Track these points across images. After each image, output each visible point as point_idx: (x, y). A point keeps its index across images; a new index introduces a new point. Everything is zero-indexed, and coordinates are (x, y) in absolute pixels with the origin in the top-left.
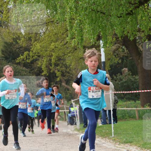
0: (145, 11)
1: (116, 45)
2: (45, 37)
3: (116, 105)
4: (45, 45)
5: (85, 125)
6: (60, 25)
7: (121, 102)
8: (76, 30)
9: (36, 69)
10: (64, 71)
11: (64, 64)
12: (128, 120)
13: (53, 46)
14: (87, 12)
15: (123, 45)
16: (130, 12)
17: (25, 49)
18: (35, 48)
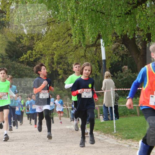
0: (143, 11)
1: (116, 43)
2: (47, 36)
3: (117, 102)
6: (61, 25)
7: (122, 99)
8: (77, 29)
10: (66, 70)
11: (66, 62)
12: (129, 117)
13: (55, 44)
14: (87, 11)
15: (123, 44)
16: (129, 12)
17: (28, 48)
18: (38, 47)
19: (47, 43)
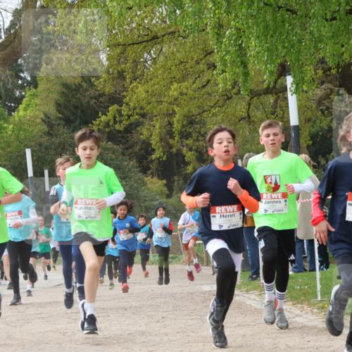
1: (324, 86)
2: (157, 70)
4: (156, 89)
5: (254, 274)
6: (190, 42)
8: (229, 51)
9: (138, 147)
10: (204, 150)
13: (176, 90)
14: (253, 8)
15: (340, 86)
17: (110, 99)
18: (135, 97)
19: (156, 86)
